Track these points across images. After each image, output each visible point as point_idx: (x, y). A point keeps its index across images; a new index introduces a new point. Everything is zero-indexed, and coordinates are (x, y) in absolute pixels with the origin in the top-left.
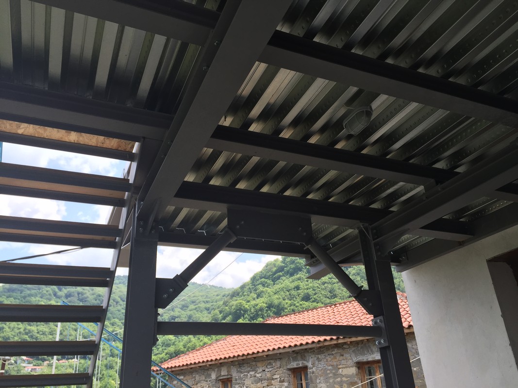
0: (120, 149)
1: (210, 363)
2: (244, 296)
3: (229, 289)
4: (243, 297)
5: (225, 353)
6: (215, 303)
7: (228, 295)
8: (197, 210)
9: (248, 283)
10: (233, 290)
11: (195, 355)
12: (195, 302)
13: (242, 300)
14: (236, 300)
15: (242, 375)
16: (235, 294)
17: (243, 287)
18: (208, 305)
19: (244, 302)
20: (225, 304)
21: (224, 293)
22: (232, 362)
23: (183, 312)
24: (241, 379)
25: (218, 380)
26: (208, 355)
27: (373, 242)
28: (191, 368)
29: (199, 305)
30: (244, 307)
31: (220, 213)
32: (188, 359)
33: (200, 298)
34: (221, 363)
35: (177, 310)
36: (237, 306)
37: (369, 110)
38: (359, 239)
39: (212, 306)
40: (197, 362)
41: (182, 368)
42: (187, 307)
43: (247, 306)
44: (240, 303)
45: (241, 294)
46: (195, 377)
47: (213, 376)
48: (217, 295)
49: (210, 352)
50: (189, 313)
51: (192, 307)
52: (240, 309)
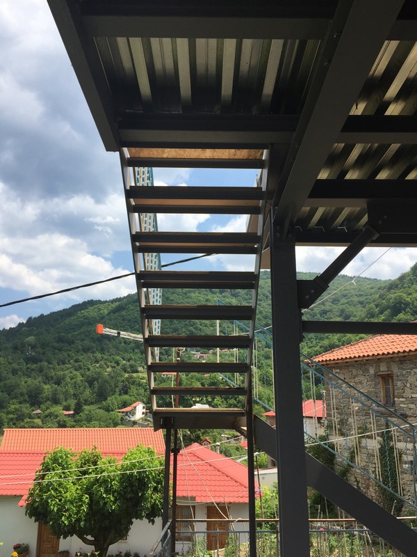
0: (250, 158)
1: (367, 358)
2: (404, 288)
3: (385, 281)
4: (402, 289)
5: (383, 349)
6: (370, 297)
7: (385, 288)
8: (333, 209)
9: (408, 273)
10: (390, 282)
11: (350, 350)
12: (347, 296)
13: (402, 292)
14: (395, 293)
15: (404, 372)
16: (392, 286)
17: (402, 278)
18: (362, 299)
19: (404, 295)
20: (381, 297)
21: (379, 285)
22: (392, 358)
23: (334, 306)
24: (403, 375)
25: (376, 375)
26: (364, 351)
28: (347, 362)
29: (352, 299)
30: (404, 300)
31: (359, 208)
32: (343, 353)
33: (352, 291)
34: (379, 359)
35: (328, 304)
36: (395, 299)
39: (366, 299)
40: (352, 357)
41: (337, 362)
42: (339, 301)
43: (408, 299)
44: (400, 296)
45: (400, 286)
46: (351, 371)
47: (372, 371)
48: (372, 288)
49: (367, 347)
50: (341, 307)
51: (344, 300)
52: (400, 303)
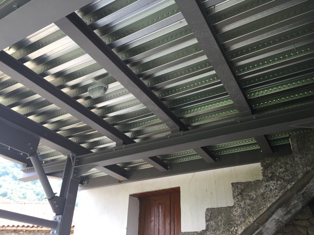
27: (74, 167)
37: (107, 88)
38: (66, 163)
